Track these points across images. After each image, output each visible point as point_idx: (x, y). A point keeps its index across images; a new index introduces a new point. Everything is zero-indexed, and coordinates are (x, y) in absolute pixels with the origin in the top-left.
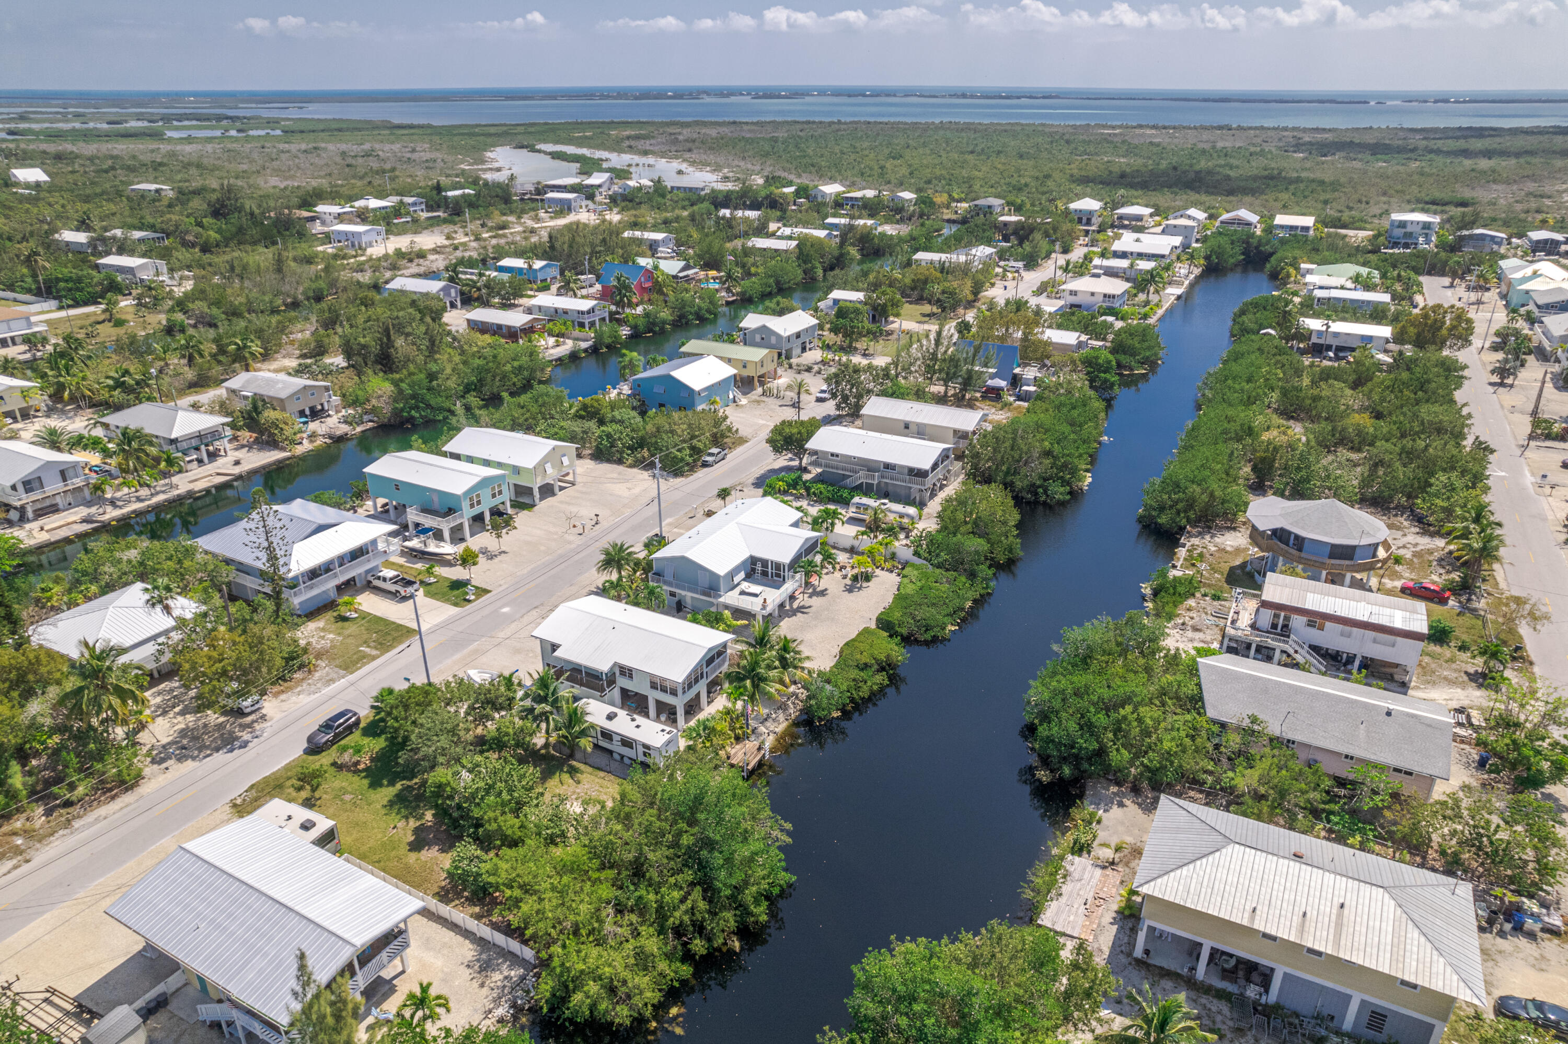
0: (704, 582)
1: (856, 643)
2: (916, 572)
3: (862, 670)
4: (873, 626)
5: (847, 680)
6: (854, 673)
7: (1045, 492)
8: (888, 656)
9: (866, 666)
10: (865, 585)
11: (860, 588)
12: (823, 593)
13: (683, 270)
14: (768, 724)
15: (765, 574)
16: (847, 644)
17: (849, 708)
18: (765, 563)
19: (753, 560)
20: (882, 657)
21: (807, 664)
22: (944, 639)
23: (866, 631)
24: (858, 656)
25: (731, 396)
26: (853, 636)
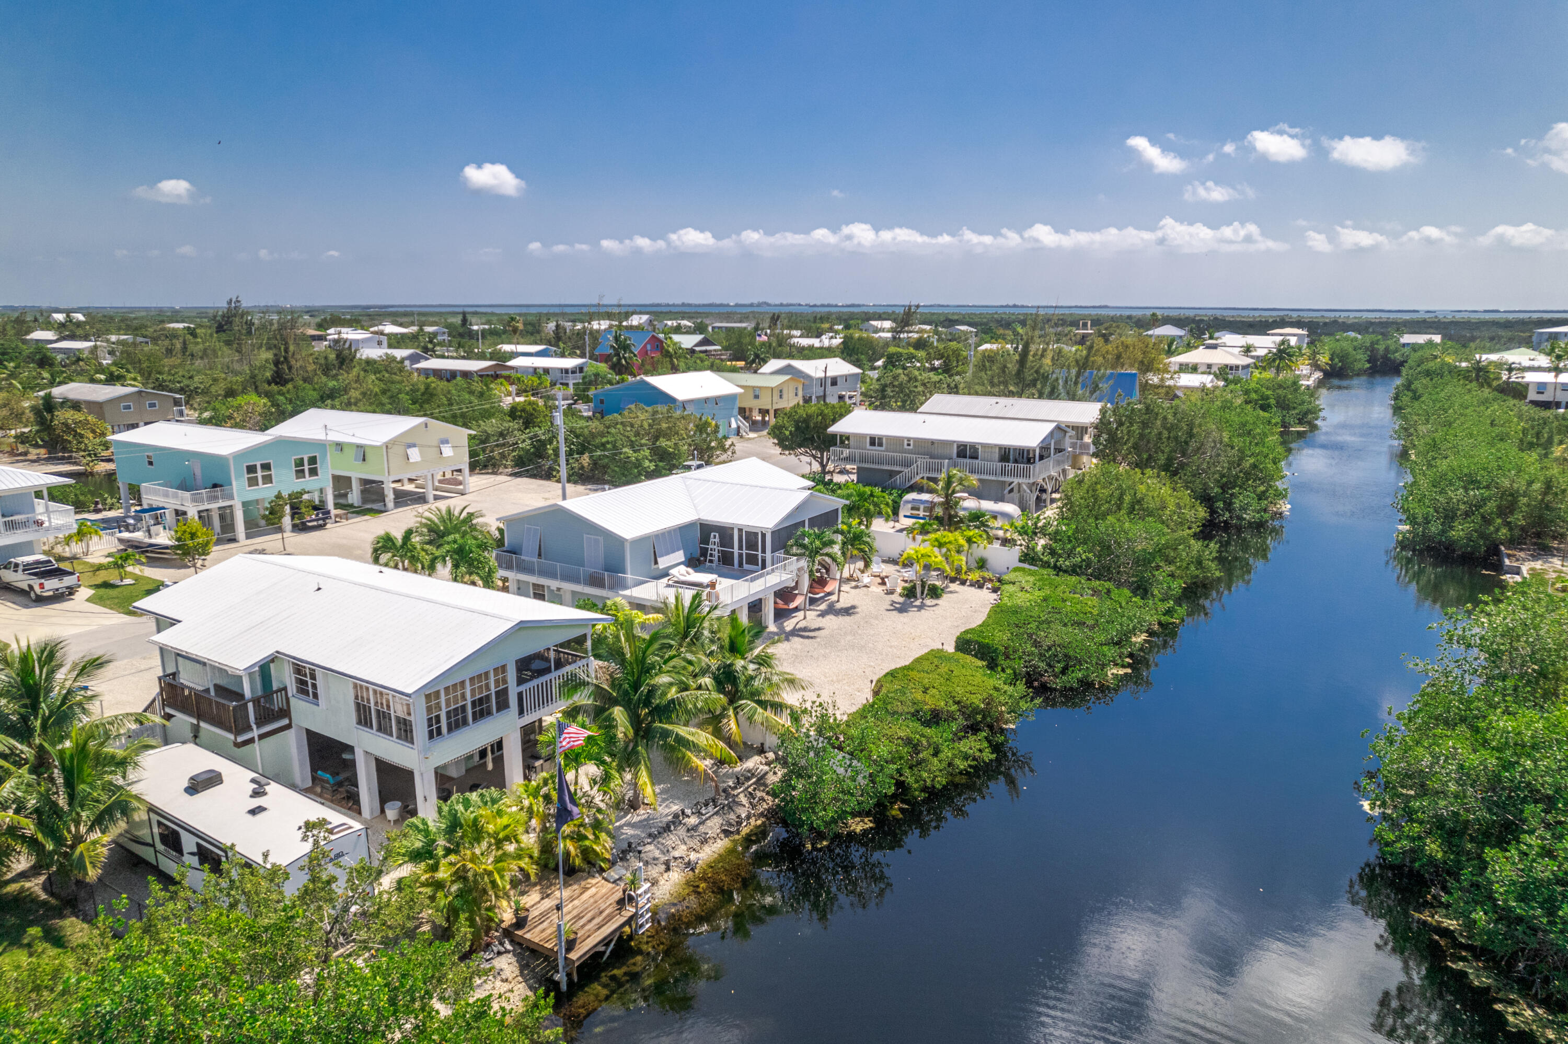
0: (593, 555)
1: (913, 674)
2: (1031, 579)
3: (927, 724)
4: (950, 648)
5: (890, 739)
6: (906, 729)
7: (1229, 506)
8: (989, 701)
9: (935, 718)
10: (929, 602)
11: (921, 607)
12: (848, 611)
13: (700, 344)
14: (670, 840)
15: (726, 559)
16: (892, 674)
17: (895, 811)
18: (725, 533)
19: (705, 530)
20: (977, 701)
21: (791, 698)
22: (1103, 688)
23: (937, 655)
24: (919, 696)
25: (734, 425)
26: (907, 662)
